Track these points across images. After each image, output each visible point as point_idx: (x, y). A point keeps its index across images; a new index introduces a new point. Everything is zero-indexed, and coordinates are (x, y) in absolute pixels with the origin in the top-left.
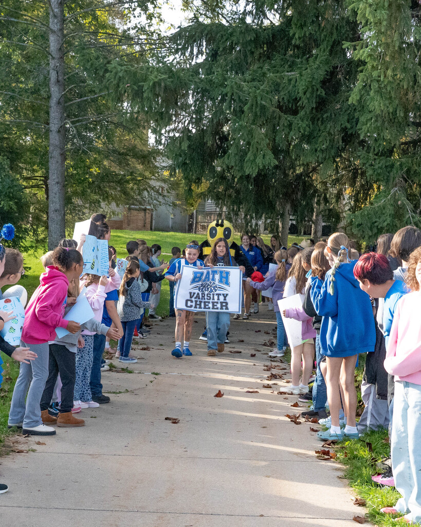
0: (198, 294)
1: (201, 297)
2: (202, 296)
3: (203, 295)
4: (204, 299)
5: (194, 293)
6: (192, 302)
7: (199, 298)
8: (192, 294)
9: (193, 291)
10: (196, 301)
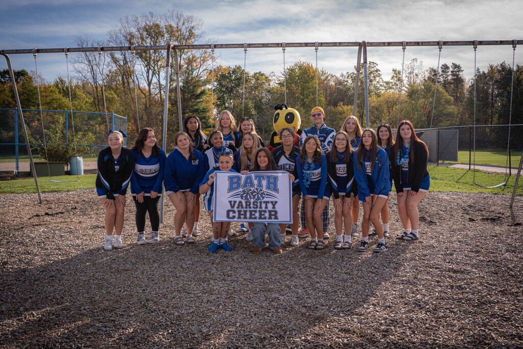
0: (240, 202)
1: (244, 205)
2: (246, 205)
3: (248, 203)
4: (250, 208)
5: (235, 202)
6: (234, 212)
7: (242, 208)
8: (233, 203)
9: (233, 199)
10: (239, 212)
